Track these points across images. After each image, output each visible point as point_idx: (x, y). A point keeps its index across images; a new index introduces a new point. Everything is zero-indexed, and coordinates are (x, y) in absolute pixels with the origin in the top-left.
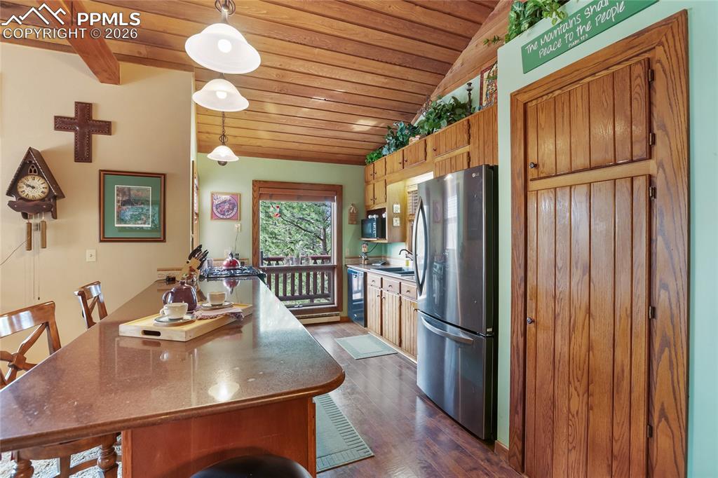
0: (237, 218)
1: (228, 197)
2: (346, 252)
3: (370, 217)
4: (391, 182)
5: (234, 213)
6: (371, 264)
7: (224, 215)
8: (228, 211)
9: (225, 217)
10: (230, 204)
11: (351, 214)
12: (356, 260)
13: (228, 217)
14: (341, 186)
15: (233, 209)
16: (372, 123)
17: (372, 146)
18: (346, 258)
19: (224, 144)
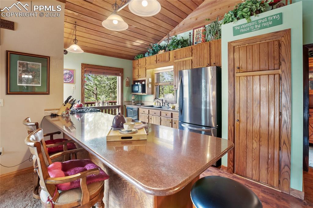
0: (72, 82)
1: (68, 72)
2: (125, 99)
3: (136, 83)
4: (149, 69)
5: (71, 80)
6: (136, 105)
7: (66, 80)
8: (68, 79)
9: (66, 82)
10: (69, 75)
11: (127, 82)
12: (129, 102)
13: (68, 82)
14: (123, 69)
15: (71, 78)
16: (142, 42)
17: (138, 52)
18: (125, 102)
19: (75, 43)
